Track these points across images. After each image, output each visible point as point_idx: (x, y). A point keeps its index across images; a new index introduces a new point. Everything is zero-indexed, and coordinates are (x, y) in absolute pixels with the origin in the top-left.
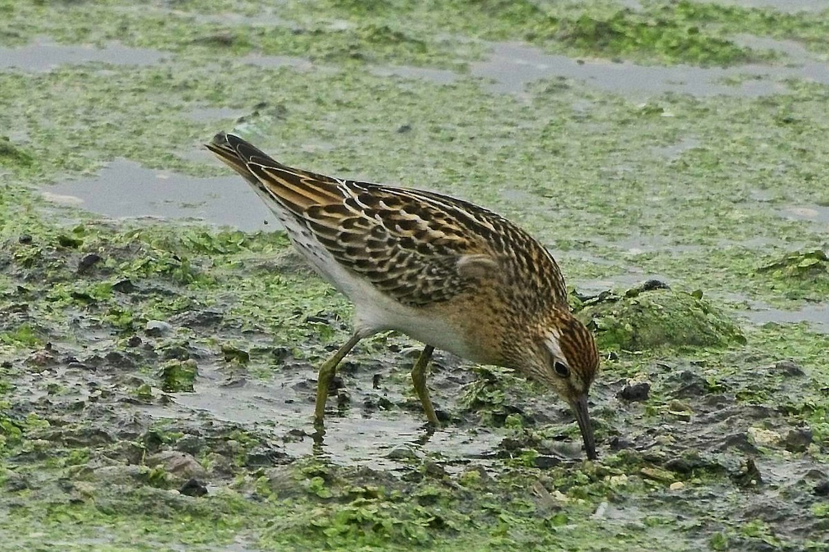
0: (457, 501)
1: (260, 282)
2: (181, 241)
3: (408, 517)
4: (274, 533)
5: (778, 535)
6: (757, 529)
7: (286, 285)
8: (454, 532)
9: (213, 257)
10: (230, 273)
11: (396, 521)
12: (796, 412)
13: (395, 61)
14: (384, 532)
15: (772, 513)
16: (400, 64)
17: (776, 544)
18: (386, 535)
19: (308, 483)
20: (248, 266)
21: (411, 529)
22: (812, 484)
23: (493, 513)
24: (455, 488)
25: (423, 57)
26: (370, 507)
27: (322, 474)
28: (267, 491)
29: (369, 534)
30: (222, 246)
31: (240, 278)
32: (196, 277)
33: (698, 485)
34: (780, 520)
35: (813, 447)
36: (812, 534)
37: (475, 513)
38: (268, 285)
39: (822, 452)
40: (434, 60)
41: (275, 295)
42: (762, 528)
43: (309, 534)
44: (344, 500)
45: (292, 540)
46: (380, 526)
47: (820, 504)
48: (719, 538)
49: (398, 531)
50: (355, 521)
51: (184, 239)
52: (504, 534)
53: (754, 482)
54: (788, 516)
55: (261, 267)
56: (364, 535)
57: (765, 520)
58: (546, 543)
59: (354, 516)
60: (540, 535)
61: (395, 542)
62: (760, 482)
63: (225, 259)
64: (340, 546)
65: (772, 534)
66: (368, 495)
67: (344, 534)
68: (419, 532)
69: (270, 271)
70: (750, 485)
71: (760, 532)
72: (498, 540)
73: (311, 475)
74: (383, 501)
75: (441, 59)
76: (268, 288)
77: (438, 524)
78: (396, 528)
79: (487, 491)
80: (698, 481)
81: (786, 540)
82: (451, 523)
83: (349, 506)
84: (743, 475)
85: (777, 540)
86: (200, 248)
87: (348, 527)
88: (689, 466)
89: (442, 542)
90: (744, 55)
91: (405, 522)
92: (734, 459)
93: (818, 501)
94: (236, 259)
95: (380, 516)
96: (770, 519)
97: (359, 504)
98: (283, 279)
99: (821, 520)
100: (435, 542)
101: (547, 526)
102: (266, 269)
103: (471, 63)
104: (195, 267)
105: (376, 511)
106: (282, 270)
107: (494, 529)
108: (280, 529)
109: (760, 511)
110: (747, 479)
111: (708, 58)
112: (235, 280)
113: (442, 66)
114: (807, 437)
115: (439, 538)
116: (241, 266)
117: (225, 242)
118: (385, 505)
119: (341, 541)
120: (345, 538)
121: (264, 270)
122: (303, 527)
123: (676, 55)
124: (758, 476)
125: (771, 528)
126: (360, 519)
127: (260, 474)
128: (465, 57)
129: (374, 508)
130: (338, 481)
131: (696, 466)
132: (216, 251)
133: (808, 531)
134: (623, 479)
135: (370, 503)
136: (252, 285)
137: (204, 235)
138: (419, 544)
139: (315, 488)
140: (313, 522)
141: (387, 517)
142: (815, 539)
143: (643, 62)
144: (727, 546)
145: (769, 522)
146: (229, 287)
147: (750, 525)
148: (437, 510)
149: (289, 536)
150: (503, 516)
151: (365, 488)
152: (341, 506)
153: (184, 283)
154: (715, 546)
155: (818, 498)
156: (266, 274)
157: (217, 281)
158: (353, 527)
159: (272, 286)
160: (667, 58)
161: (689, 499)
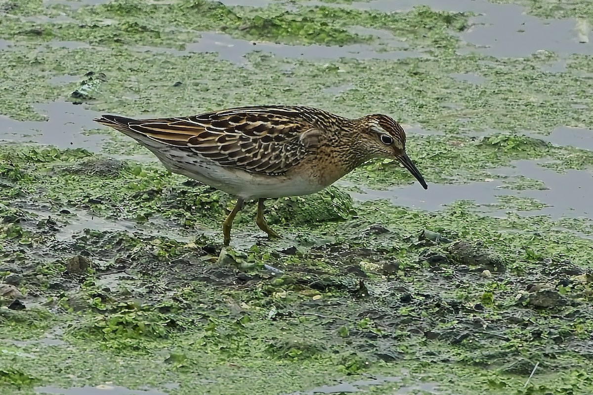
0: (183, 310)
1: (62, 179)
2: (18, 155)
3: (153, 320)
4: (72, 332)
5: (379, 328)
6: (366, 324)
7: (78, 181)
8: (181, 329)
9: (36, 164)
10: (45, 174)
11: (147, 323)
12: (388, 252)
13: (141, 43)
14: (139, 330)
15: (376, 313)
16: (144, 45)
17: (379, 333)
18: (141, 332)
19: (91, 301)
20: (57, 170)
21: (156, 327)
22: (399, 296)
23: (205, 317)
24: (181, 302)
25: (158, 41)
26: (131, 314)
27: (99, 295)
28: (67, 306)
29: (130, 331)
30: (43, 157)
31: (51, 177)
32: (23, 177)
33: (330, 297)
34: (381, 318)
35: (400, 273)
36: (400, 326)
37: (193, 317)
38: (67, 181)
39: (405, 276)
40: (164, 42)
41: (71, 187)
42: (369, 323)
43: (94, 332)
44: (114, 311)
45: (83, 336)
46: (137, 326)
47: (405, 308)
48: (343, 330)
49: (147, 329)
50: (121, 323)
51: (20, 153)
52: (213, 329)
53: (363, 295)
54: (386, 315)
55: (64, 171)
56: (127, 332)
57: (371, 318)
58: (238, 334)
59: (121, 320)
60: (234, 330)
61: (146, 335)
62: (367, 295)
63: (44, 165)
64: (113, 339)
65: (376, 327)
66: (129, 307)
67: (114, 332)
68: (160, 329)
69: (70, 173)
70: (361, 297)
71: (368, 326)
72: (209, 333)
73: (94, 296)
74: (139, 311)
75: (168, 42)
76: (67, 183)
77: (172, 324)
78: (146, 327)
79: (201, 302)
80: (330, 294)
81: (384, 330)
82: (180, 323)
83: (119, 315)
84: (357, 291)
85: (379, 330)
86: (29, 159)
87: (117, 327)
88: (324, 285)
89: (175, 335)
90: (353, 38)
91: (152, 323)
92: (351, 280)
93: (404, 306)
94: (50, 165)
95: (137, 320)
96: (374, 317)
97: (124, 313)
98: (77, 178)
99: (406, 318)
100: (170, 335)
101: (238, 323)
102: (68, 171)
103: (187, 44)
104: (23, 170)
105: (134, 317)
106: (76, 172)
107: (206, 326)
108: (76, 329)
109: (368, 313)
110: (359, 293)
111: (331, 40)
112: (47, 178)
113: (169, 46)
114: (396, 267)
115: (173, 333)
116: (53, 169)
117: (45, 155)
118: (140, 313)
119: (113, 335)
120: (116, 334)
121: (66, 172)
122: (90, 328)
123: (312, 39)
124: (366, 291)
125: (375, 323)
126: (124, 322)
127: (62, 296)
128: (184, 41)
129: (133, 315)
130: (110, 299)
131: (329, 285)
132: (39, 161)
133: (397, 325)
134: (284, 294)
135: (131, 312)
136: (58, 181)
137: (34, 151)
138: (160, 337)
139: (96, 304)
140: (96, 324)
141: (141, 321)
142: (402, 329)
143: (291, 43)
144: (348, 334)
145: (374, 319)
146: (43, 182)
147: (363, 321)
148: (171, 315)
149: (81, 333)
150: (210, 318)
151: (126, 303)
152: (113, 314)
153: (15, 180)
154: (342, 335)
155: (402, 304)
156: (67, 174)
157: (36, 178)
158: (121, 327)
159: (69, 182)
160: (306, 40)
161: (324, 306)
